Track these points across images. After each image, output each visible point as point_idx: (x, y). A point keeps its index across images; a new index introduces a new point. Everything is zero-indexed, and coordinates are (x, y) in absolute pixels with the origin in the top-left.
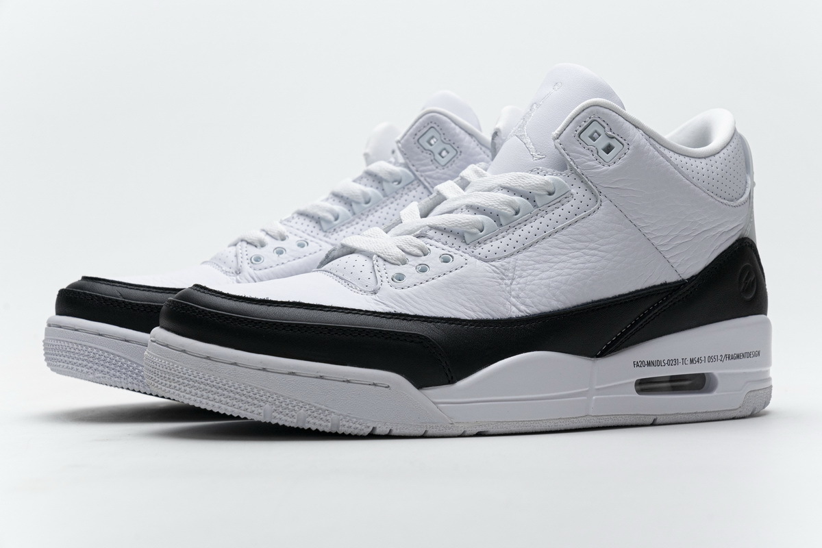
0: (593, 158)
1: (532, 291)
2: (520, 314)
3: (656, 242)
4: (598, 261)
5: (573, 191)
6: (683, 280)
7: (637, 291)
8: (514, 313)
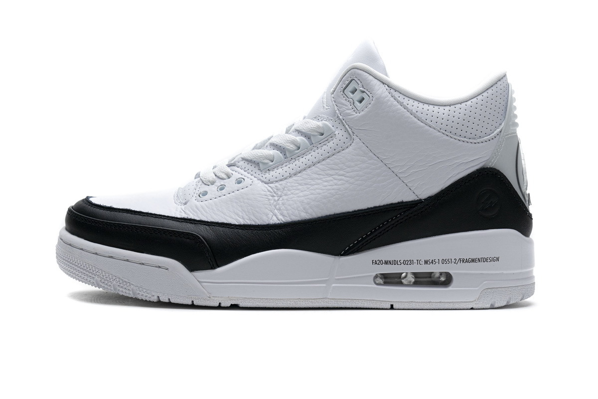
0: (351, 107)
1: (290, 205)
2: (277, 222)
3: (395, 171)
4: (343, 184)
5: (337, 133)
6: (420, 200)
7: (375, 207)
8: (274, 220)
